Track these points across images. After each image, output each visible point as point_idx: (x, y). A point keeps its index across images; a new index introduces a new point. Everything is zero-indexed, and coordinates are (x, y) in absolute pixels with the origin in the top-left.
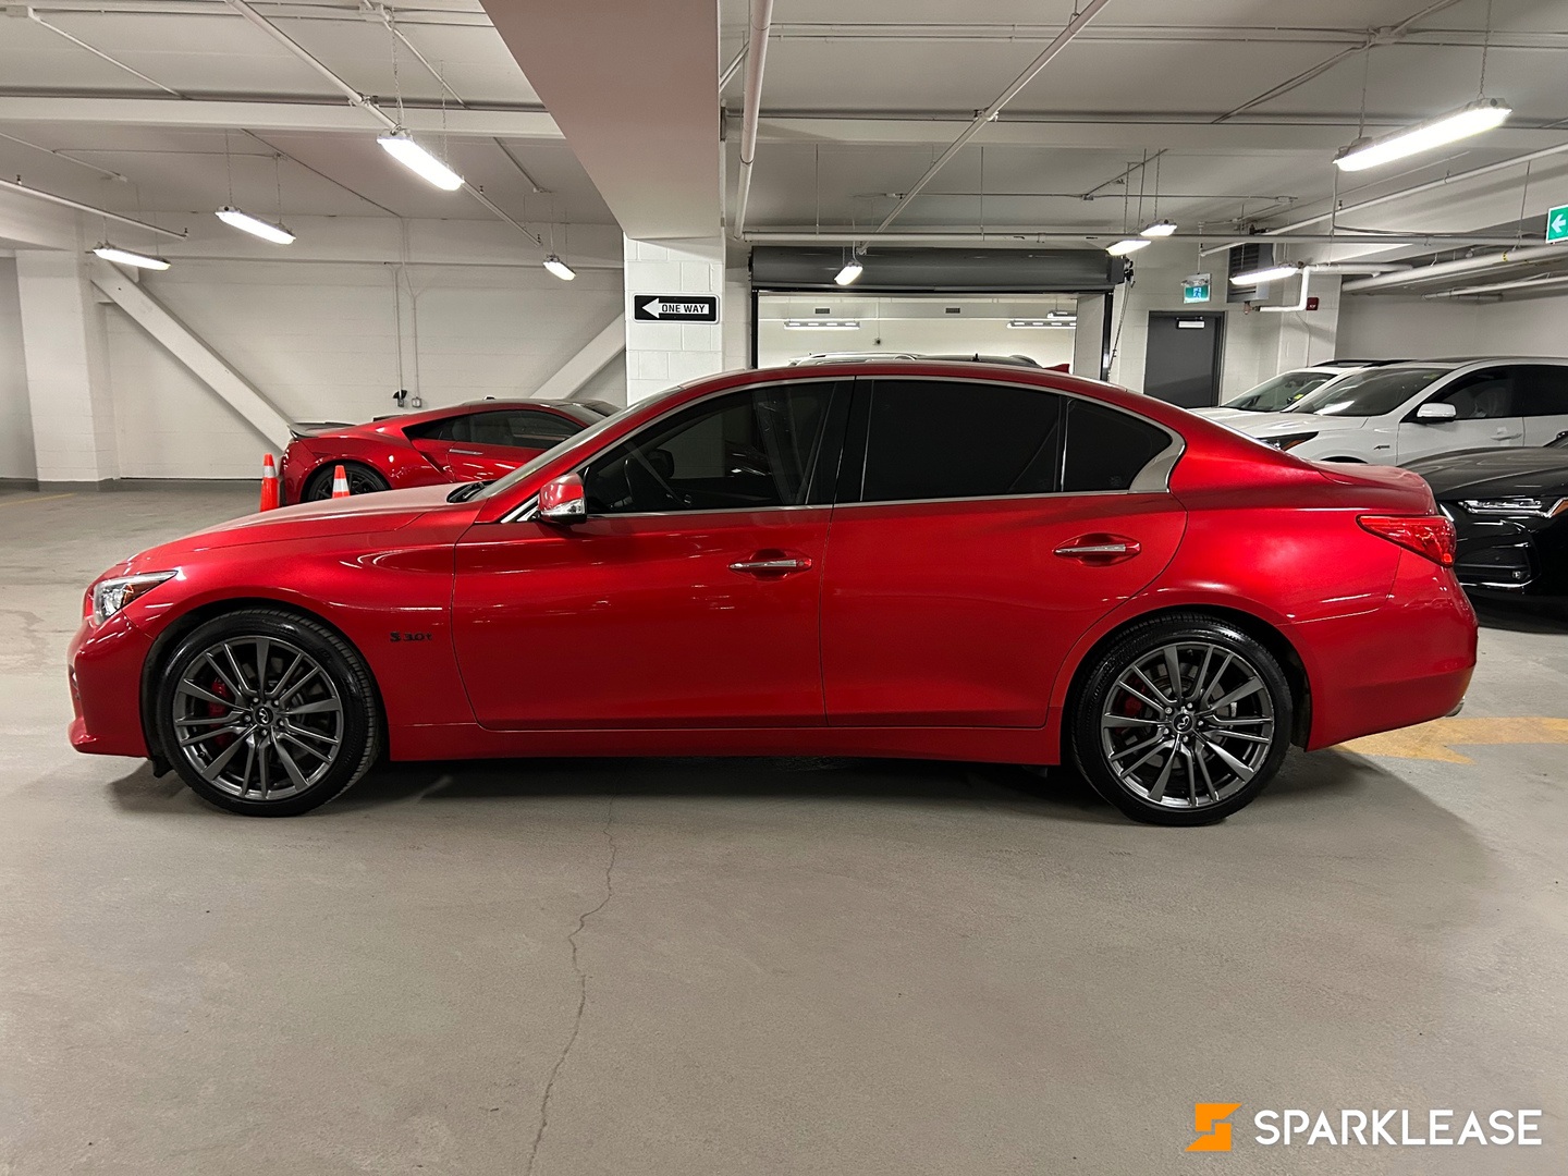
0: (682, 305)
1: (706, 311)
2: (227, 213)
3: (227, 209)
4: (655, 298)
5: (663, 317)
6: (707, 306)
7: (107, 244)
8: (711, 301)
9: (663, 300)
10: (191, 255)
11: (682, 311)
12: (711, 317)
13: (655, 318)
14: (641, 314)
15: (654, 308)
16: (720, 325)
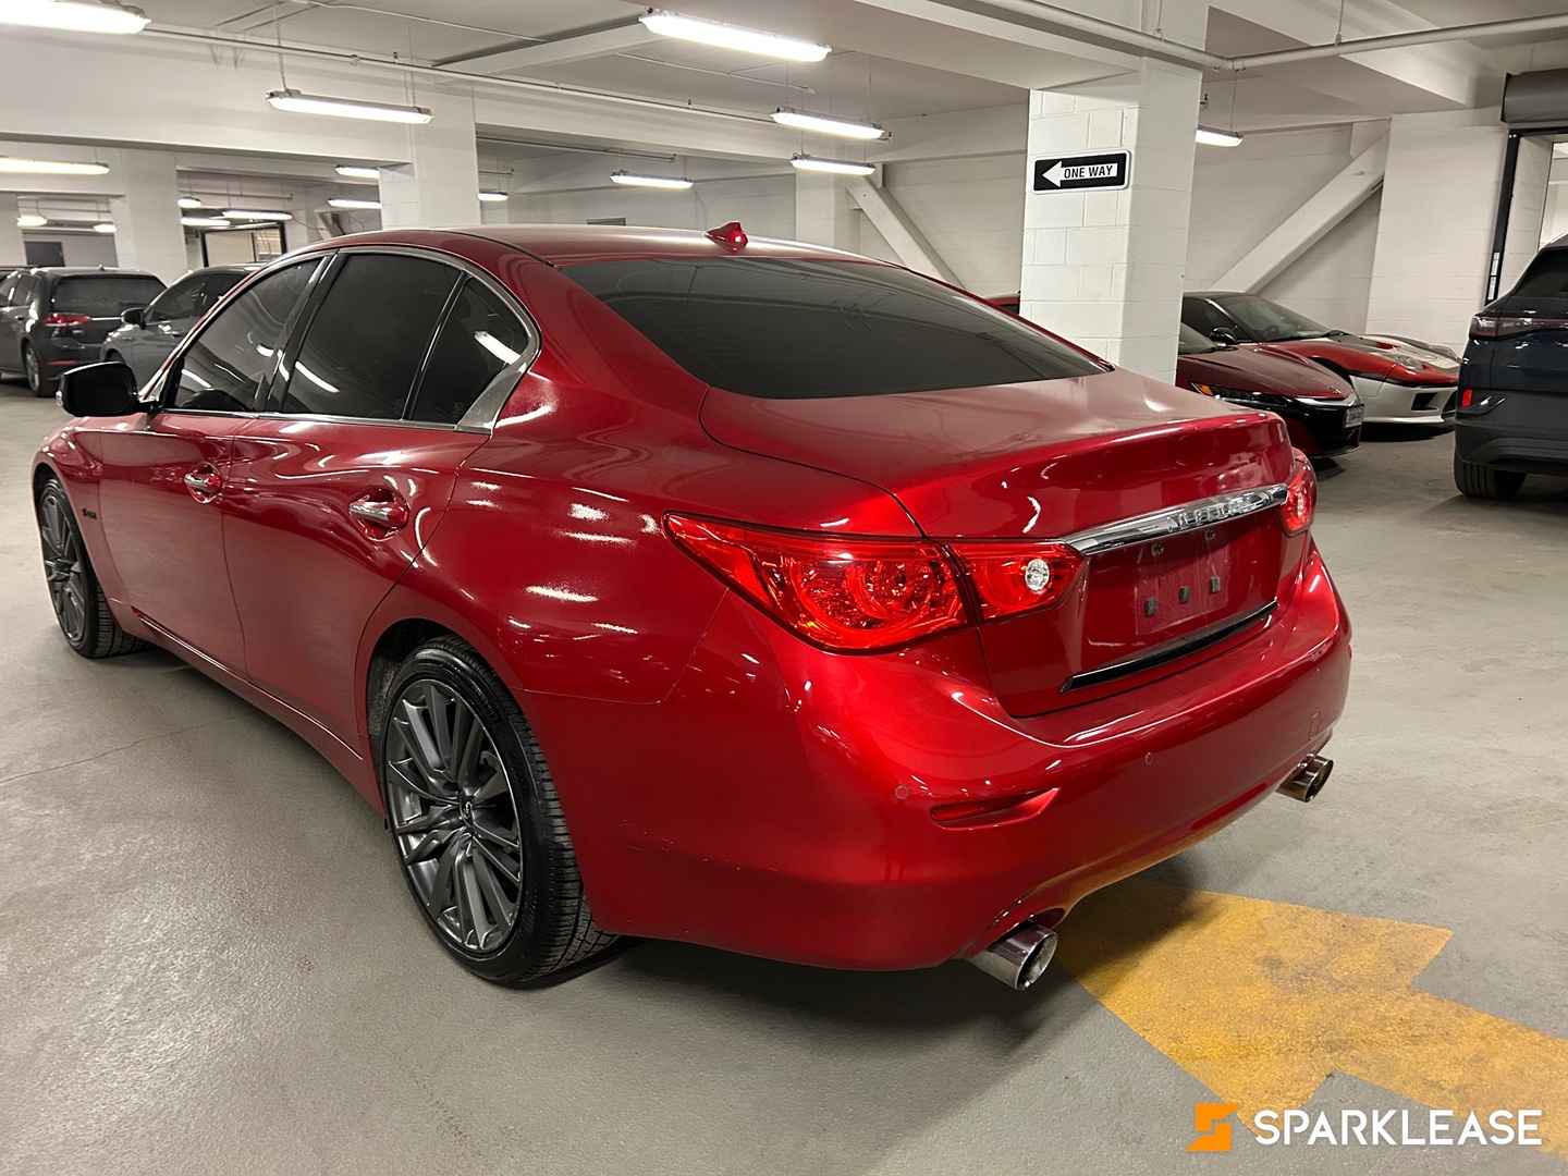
0: (1087, 168)
1: (1114, 173)
2: (780, 114)
3: (778, 111)
4: (1056, 162)
5: (1066, 185)
6: (1115, 166)
7: (803, 154)
8: (1120, 159)
9: (1067, 163)
10: (941, 155)
11: (1087, 175)
12: (1119, 180)
13: (1056, 188)
14: (1042, 184)
15: (1056, 175)
16: (1129, 190)
